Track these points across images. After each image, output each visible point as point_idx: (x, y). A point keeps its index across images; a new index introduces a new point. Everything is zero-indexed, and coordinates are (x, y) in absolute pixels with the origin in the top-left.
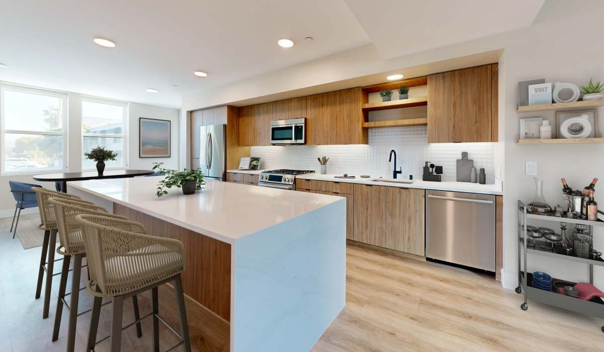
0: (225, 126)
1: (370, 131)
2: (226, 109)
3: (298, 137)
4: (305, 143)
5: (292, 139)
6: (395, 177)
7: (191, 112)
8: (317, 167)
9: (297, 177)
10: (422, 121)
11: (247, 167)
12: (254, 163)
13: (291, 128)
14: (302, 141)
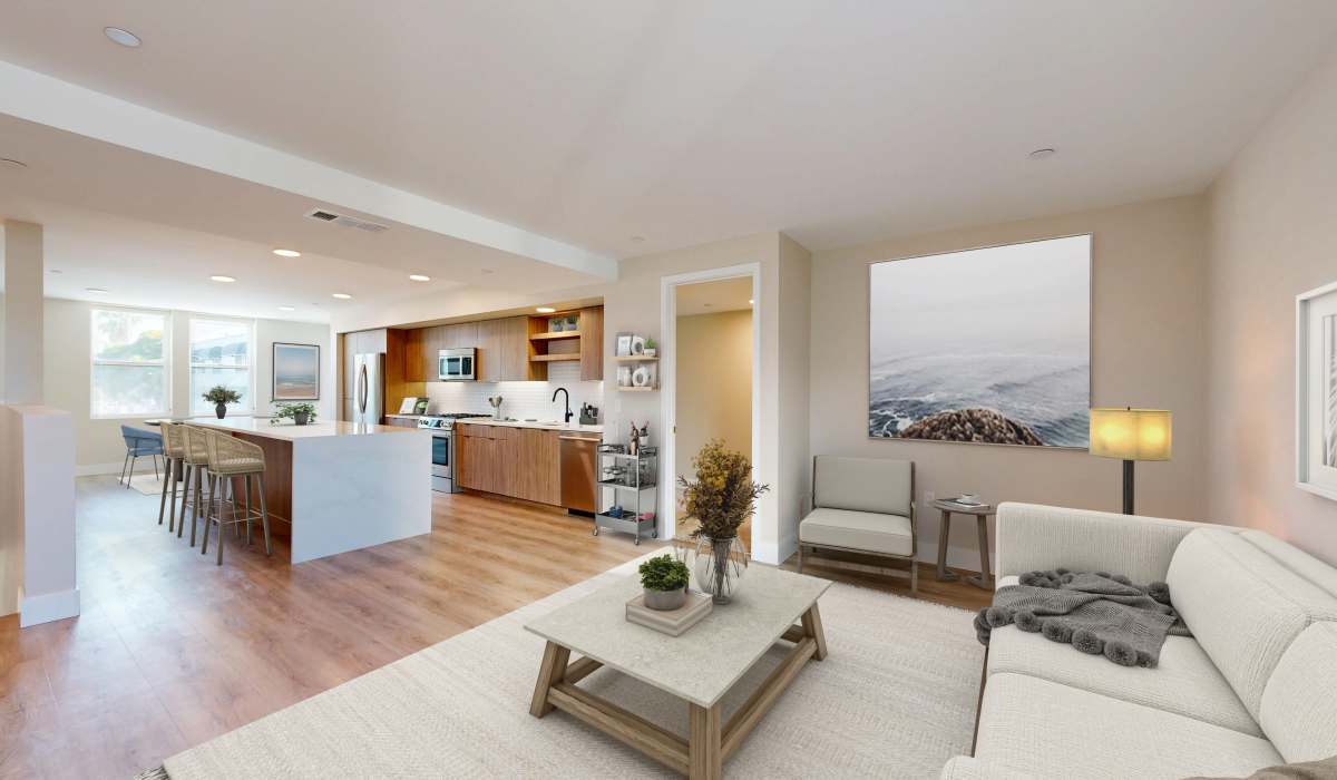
0: (383, 355)
1: (549, 365)
2: (384, 333)
3: (466, 371)
4: (476, 378)
5: (458, 373)
6: (567, 420)
7: (344, 335)
8: (489, 409)
9: (458, 421)
10: (575, 356)
11: (411, 411)
12: (421, 405)
13: (458, 360)
14: (471, 376)
